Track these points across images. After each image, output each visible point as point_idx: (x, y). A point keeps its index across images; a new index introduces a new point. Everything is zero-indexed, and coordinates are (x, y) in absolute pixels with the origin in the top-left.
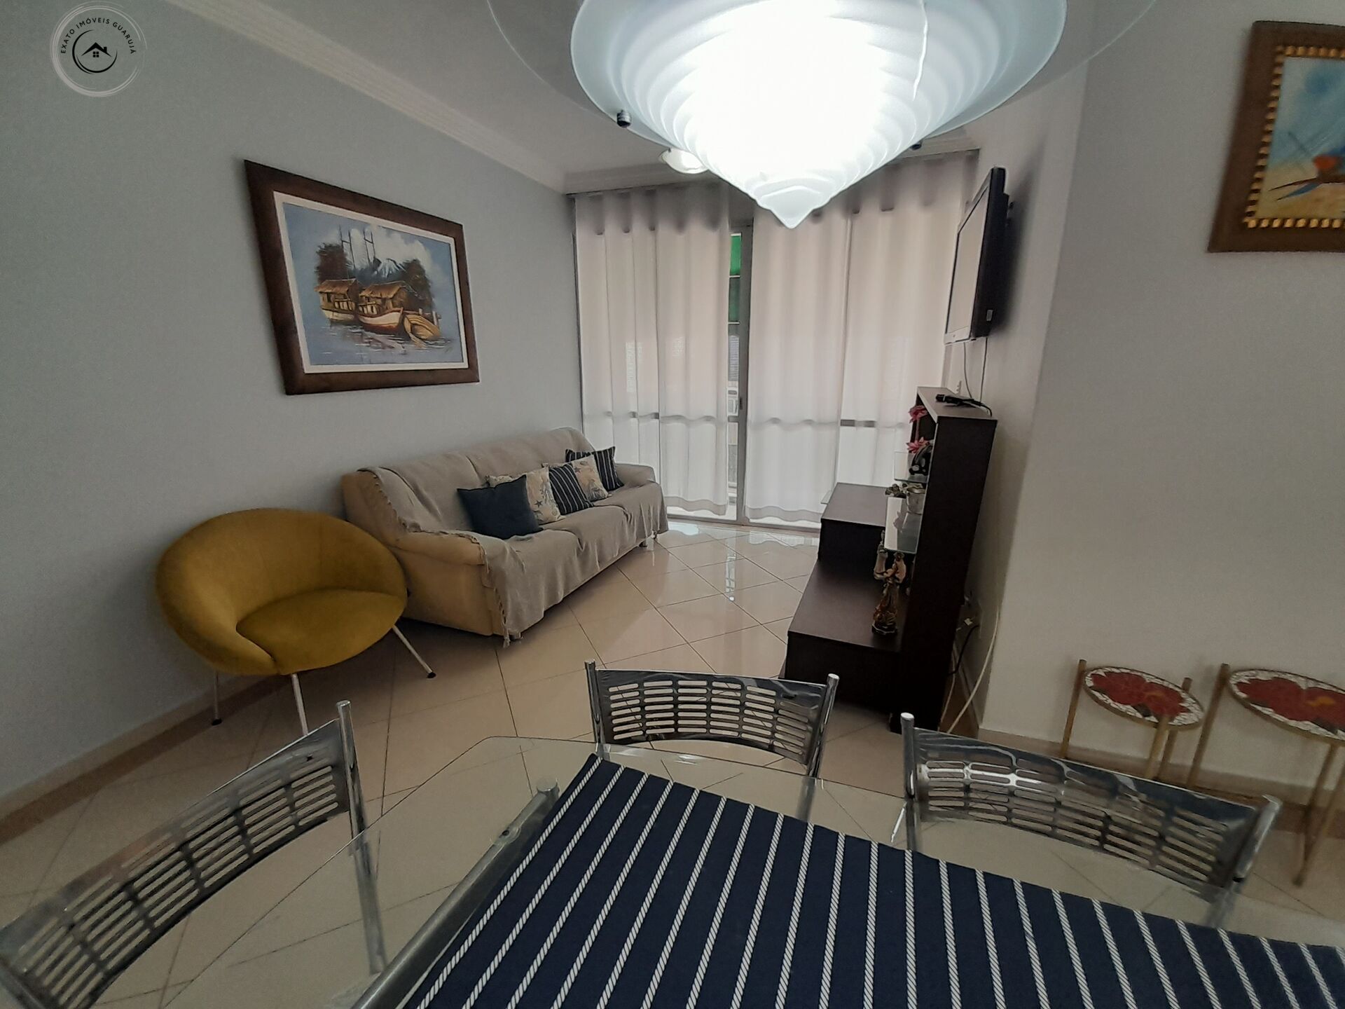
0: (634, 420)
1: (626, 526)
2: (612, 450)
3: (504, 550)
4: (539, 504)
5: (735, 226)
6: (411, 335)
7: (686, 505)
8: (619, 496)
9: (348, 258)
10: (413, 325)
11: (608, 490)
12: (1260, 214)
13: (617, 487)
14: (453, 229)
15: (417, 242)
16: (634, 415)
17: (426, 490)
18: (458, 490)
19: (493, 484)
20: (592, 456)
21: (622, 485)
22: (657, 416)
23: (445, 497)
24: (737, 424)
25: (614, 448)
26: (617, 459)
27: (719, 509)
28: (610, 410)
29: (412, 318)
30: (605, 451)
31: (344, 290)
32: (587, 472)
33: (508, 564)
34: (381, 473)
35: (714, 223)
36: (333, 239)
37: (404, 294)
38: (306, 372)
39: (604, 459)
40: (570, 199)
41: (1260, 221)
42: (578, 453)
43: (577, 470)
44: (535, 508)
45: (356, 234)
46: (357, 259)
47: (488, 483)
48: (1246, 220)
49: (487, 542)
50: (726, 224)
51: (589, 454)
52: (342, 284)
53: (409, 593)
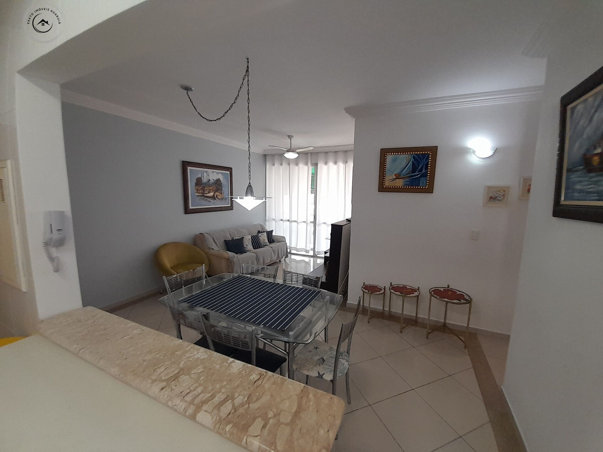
0: (282, 222)
1: (273, 254)
2: (272, 231)
3: (235, 256)
4: (247, 245)
5: (312, 165)
6: (216, 198)
7: (297, 249)
8: (273, 245)
9: (203, 180)
10: (216, 195)
11: (270, 243)
12: (386, 185)
13: (272, 242)
14: (230, 169)
15: (220, 174)
16: (282, 220)
17: (216, 240)
18: (225, 240)
19: (234, 239)
20: (266, 233)
21: (274, 242)
22: (289, 220)
23: (221, 242)
24: (313, 224)
25: (273, 230)
26: (274, 234)
27: (307, 251)
28: (274, 218)
29: (217, 193)
30: (270, 231)
31: (201, 188)
32: (264, 238)
33: (235, 259)
34: (205, 234)
35: (306, 164)
36: (200, 176)
37: (215, 187)
38: (190, 208)
39: (270, 233)
40: (265, 156)
41: (386, 186)
42: (262, 232)
43: (260, 236)
44: (245, 246)
45: (205, 174)
46: (205, 180)
47: (233, 239)
48: (384, 186)
49: (231, 254)
50: (309, 164)
51: (265, 232)
52: (201, 186)
53: (209, 266)
